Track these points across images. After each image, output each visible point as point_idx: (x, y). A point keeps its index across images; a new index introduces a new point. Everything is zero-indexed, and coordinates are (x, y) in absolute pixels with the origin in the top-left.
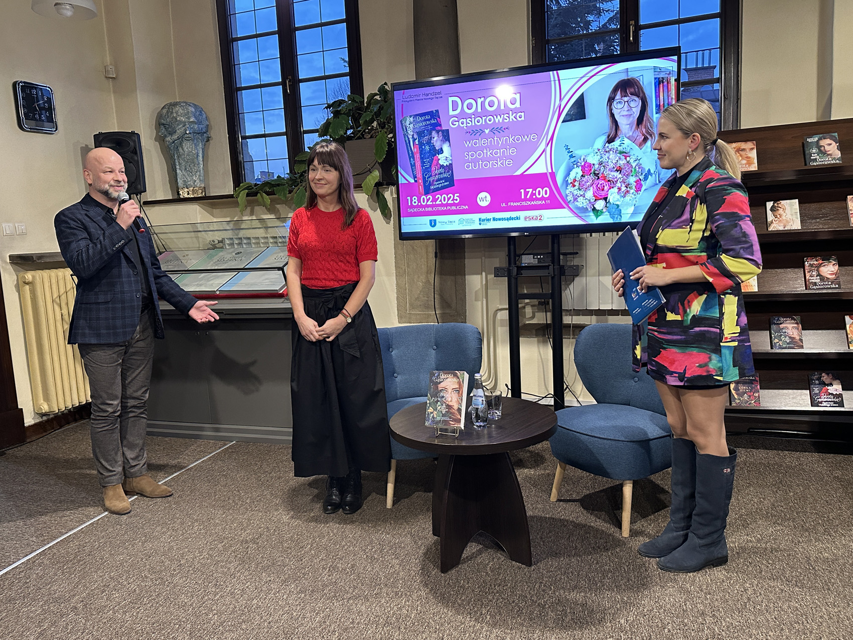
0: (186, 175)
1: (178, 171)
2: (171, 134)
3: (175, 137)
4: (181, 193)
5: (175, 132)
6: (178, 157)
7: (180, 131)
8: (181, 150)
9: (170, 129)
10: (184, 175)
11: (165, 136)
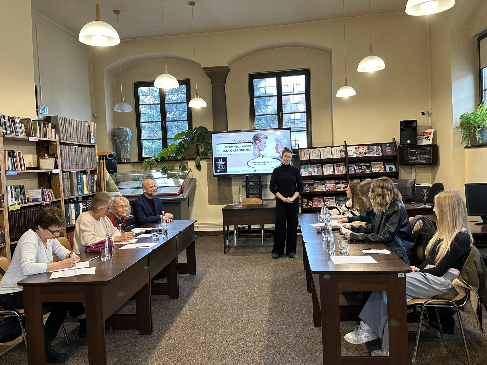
1: (121, 152)
2: (119, 139)
3: (121, 140)
4: (122, 160)
5: (121, 138)
6: (122, 147)
7: (123, 138)
8: (123, 145)
9: (119, 137)
10: (123, 153)
11: (117, 139)
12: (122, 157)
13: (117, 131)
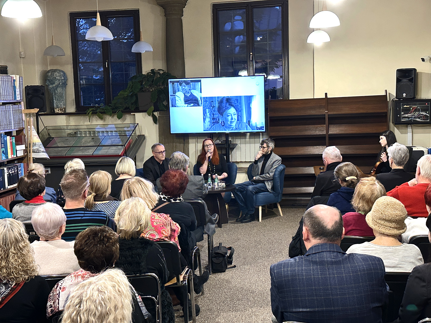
0: (58, 102)
4: (55, 110)
7: (57, 83)
9: (52, 82)
12: (55, 105)
13: (50, 74)
